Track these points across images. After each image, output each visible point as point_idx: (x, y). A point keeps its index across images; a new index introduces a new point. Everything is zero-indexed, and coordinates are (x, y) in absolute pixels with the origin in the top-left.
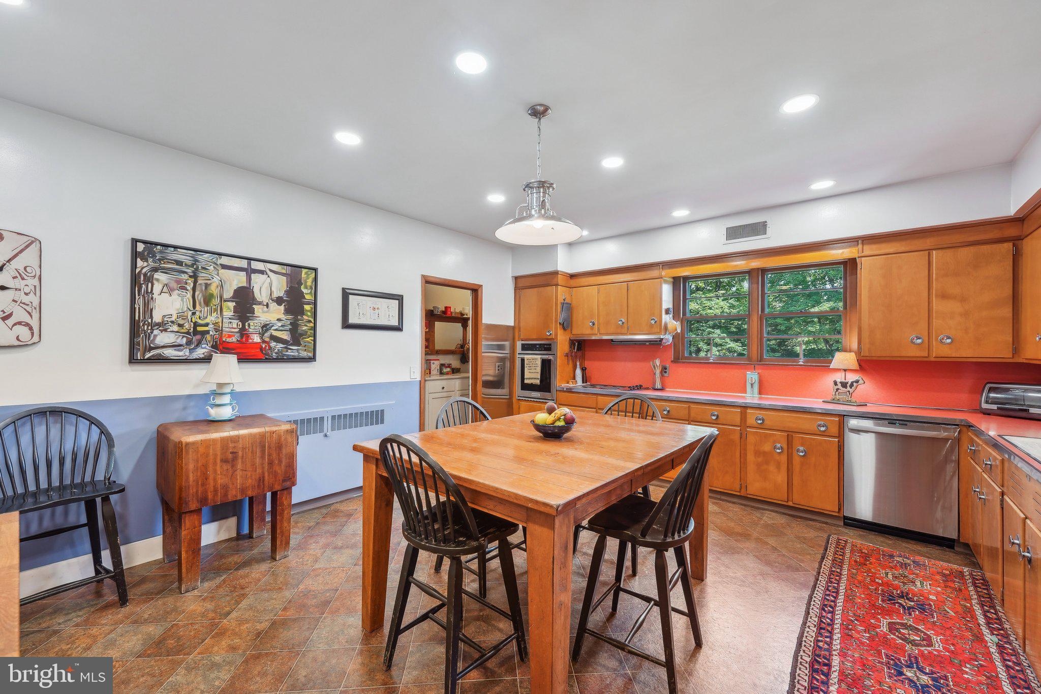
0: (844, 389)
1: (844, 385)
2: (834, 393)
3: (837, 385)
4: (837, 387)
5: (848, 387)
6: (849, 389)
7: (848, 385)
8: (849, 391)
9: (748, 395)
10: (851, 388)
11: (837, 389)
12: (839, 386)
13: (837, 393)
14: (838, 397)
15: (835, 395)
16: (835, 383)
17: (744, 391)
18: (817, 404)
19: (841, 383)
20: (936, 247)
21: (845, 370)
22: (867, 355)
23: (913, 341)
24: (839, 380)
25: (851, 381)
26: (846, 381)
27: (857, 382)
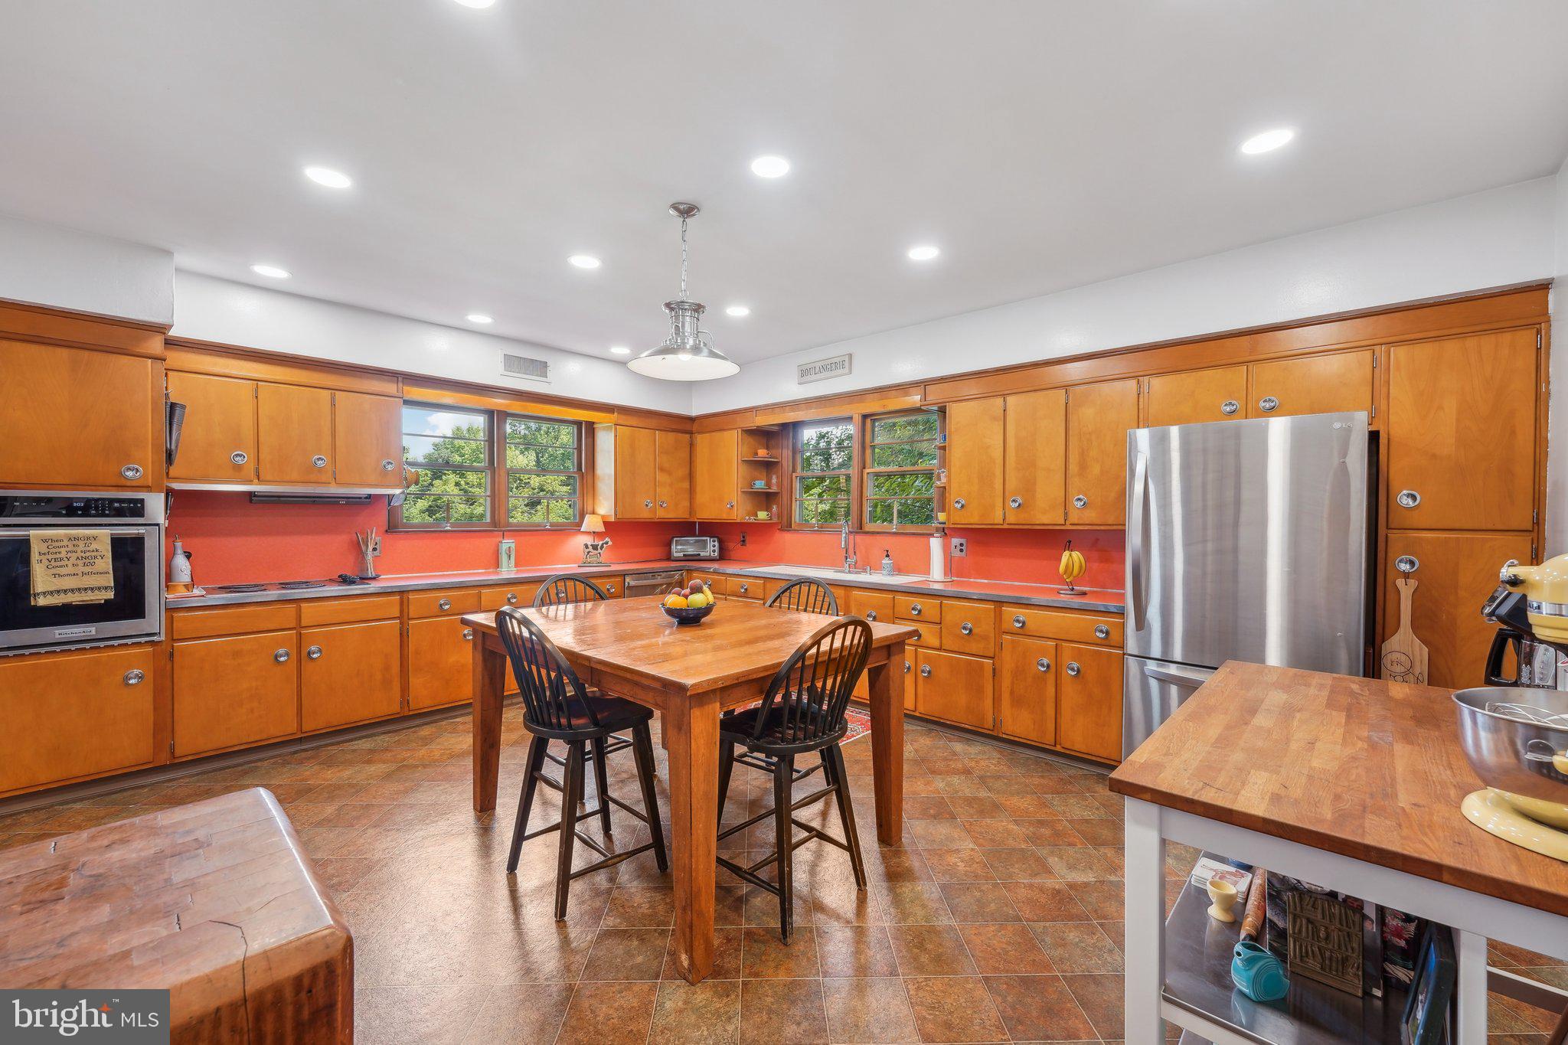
0: (595, 551)
1: (595, 547)
2: (585, 557)
3: (588, 548)
4: (588, 550)
5: (599, 549)
6: (599, 551)
7: (599, 547)
8: (599, 553)
9: (505, 567)
10: (601, 549)
11: (589, 552)
12: (590, 549)
13: (588, 555)
14: (589, 559)
15: (587, 557)
16: (586, 546)
17: (497, 564)
18: (572, 568)
19: (592, 545)
20: (658, 428)
21: (594, 532)
22: (621, 517)
23: (647, 505)
24: (589, 543)
25: (601, 543)
26: (596, 543)
27: (607, 543)
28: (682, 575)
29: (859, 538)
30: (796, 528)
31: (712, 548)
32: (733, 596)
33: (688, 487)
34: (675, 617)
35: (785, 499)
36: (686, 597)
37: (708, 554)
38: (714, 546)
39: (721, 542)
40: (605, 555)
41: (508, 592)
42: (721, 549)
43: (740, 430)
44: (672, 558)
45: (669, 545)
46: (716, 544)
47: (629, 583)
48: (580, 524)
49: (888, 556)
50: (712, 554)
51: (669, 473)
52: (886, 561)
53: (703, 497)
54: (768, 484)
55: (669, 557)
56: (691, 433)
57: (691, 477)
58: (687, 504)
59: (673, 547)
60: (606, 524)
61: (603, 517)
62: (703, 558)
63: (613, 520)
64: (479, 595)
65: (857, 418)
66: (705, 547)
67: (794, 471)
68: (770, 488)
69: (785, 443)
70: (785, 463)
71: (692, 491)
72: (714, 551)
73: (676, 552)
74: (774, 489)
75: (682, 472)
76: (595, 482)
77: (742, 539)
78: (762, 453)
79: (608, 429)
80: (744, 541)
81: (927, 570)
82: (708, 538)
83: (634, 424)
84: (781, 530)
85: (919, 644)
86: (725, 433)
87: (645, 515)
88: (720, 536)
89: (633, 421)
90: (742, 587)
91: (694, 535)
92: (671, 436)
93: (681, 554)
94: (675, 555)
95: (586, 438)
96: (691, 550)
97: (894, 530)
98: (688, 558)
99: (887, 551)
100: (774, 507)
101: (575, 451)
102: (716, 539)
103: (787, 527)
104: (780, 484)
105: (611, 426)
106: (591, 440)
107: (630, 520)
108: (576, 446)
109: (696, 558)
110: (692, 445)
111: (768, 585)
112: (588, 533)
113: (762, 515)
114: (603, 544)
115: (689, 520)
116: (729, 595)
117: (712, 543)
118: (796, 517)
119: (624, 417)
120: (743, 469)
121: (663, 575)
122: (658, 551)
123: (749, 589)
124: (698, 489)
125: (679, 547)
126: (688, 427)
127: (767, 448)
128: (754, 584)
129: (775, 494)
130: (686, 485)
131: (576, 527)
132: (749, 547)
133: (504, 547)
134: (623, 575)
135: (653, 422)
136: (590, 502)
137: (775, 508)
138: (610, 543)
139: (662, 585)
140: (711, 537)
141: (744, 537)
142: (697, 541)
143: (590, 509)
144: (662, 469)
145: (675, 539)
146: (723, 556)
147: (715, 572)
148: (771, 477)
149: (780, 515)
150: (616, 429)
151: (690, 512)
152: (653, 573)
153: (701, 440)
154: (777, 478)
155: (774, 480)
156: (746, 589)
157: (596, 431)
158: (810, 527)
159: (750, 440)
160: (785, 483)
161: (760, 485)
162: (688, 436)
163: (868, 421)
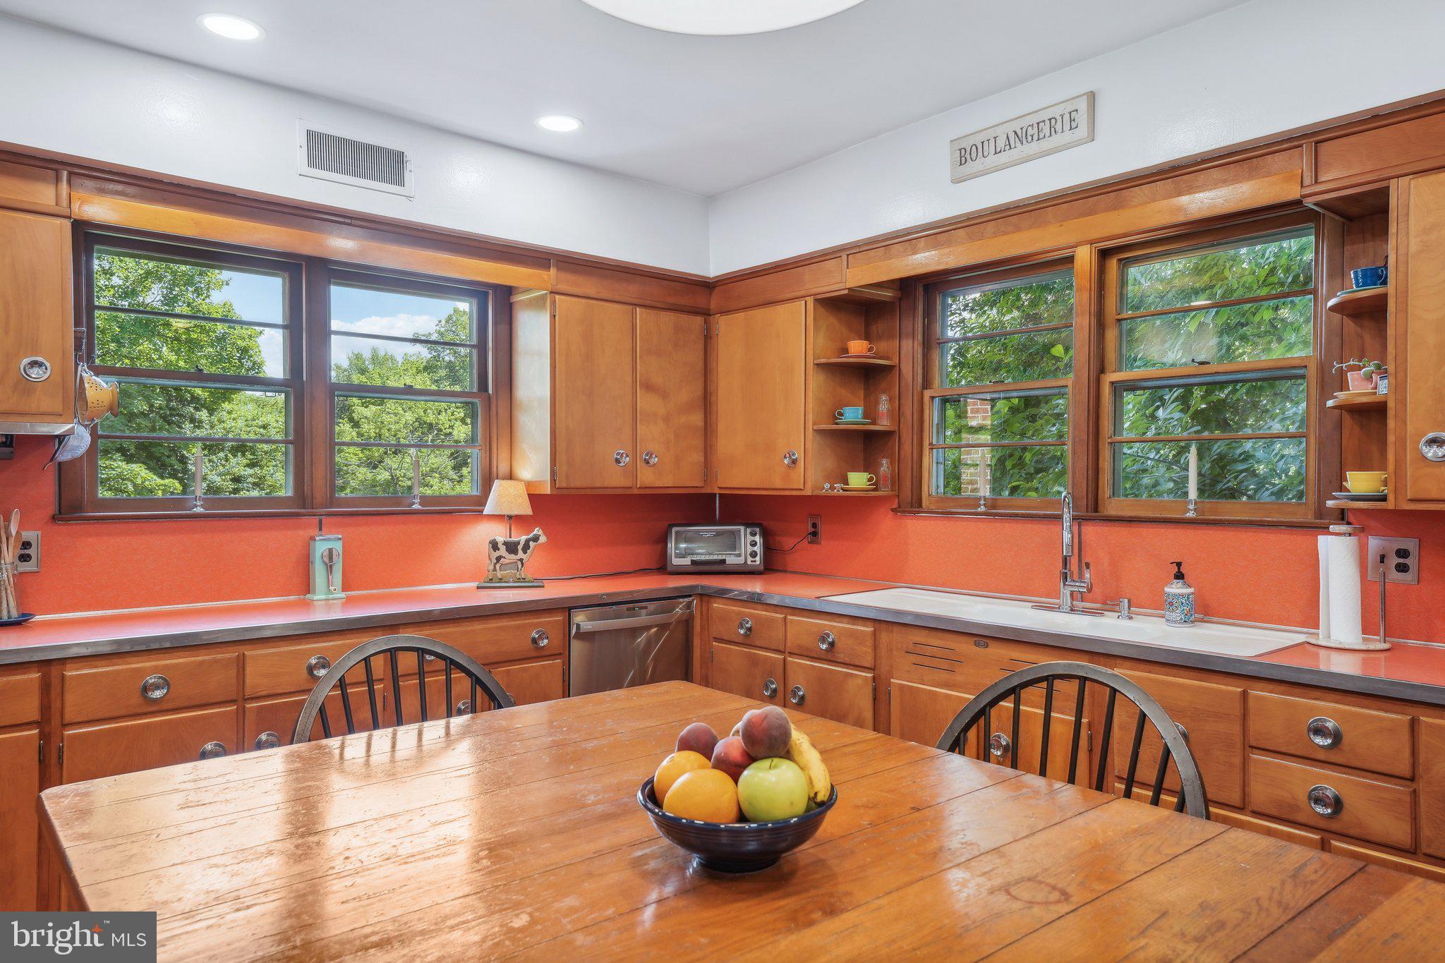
0: (513, 556)
1: (512, 548)
2: (491, 567)
3: (499, 549)
4: (497, 554)
5: (520, 551)
6: (521, 555)
7: (520, 547)
8: (521, 560)
9: (319, 596)
10: (525, 551)
11: (498, 559)
12: (503, 551)
13: (498, 566)
14: (499, 574)
15: (495, 569)
16: (495, 546)
18: (465, 594)
19: (505, 543)
20: (641, 302)
21: (510, 517)
22: (564, 485)
23: (618, 461)
24: (500, 539)
25: (523, 538)
26: (514, 539)
27: (536, 539)
28: (689, 605)
29: (1092, 532)
30: (933, 507)
31: (750, 549)
32: (801, 655)
33: (701, 424)
34: (690, 846)
35: (907, 448)
36: (734, 770)
37: (741, 560)
38: (754, 544)
39: (766, 535)
40: (534, 561)
41: (311, 653)
42: (768, 549)
43: (810, 300)
44: (669, 568)
45: (663, 540)
46: (757, 538)
47: (578, 626)
48: (482, 500)
49: (1179, 576)
50: (749, 559)
51: (664, 395)
52: (1176, 588)
53: (730, 442)
54: (870, 414)
55: (662, 567)
56: (706, 313)
57: (707, 402)
58: (697, 457)
59: (671, 545)
60: (534, 499)
61: (528, 484)
62: (730, 569)
63: (548, 492)
64: (241, 662)
65: (1085, 257)
66: (733, 546)
67: (927, 384)
68: (874, 423)
69: (907, 325)
70: (906, 368)
71: (708, 431)
72: (754, 554)
73: (677, 556)
74: (884, 424)
75: (689, 392)
76: (514, 412)
77: (811, 529)
78: (858, 348)
79: (538, 304)
80: (814, 534)
81: (1310, 616)
82: (742, 528)
83: (592, 292)
84: (897, 511)
85: (1334, 826)
86: (780, 309)
87: (614, 479)
88: (765, 523)
89: (589, 285)
90: (823, 640)
91: (712, 522)
92: (668, 319)
93: (686, 561)
94: (676, 561)
95: (495, 324)
96: (703, 552)
97: (1191, 515)
98: (701, 569)
99: (1179, 564)
100: (884, 461)
101: (475, 352)
102: (757, 530)
103: (912, 504)
104: (897, 415)
105: (543, 298)
106: (503, 328)
107: (582, 492)
108: (474, 342)
109: (717, 569)
110: (708, 338)
111: (884, 637)
112: (499, 517)
113: (858, 480)
114: (527, 541)
115: (703, 491)
116: (791, 654)
117: (750, 538)
118: (934, 482)
119: (570, 277)
120: (817, 381)
121: (652, 606)
122: (642, 554)
123: (839, 644)
124: (721, 427)
125: (683, 546)
126: (700, 301)
127: (867, 337)
128: (853, 634)
129: (886, 435)
130: (697, 419)
131: (472, 508)
132: (827, 546)
133: (320, 548)
134: (566, 608)
135: (632, 290)
136: (504, 455)
137: (885, 466)
138: (543, 539)
139: (648, 628)
140: (747, 525)
141: (814, 525)
142: (719, 534)
143: (503, 468)
144: (649, 387)
145: (674, 530)
146: (772, 565)
147: (755, 600)
148: (877, 402)
149: (897, 481)
150: (553, 303)
151: (706, 475)
152: (631, 603)
153: (729, 328)
154: (891, 400)
155: (884, 406)
156: (832, 644)
157: (516, 308)
158: (968, 506)
159: (832, 320)
160: (907, 410)
161: (853, 415)
162: (699, 320)
163: (1113, 264)
